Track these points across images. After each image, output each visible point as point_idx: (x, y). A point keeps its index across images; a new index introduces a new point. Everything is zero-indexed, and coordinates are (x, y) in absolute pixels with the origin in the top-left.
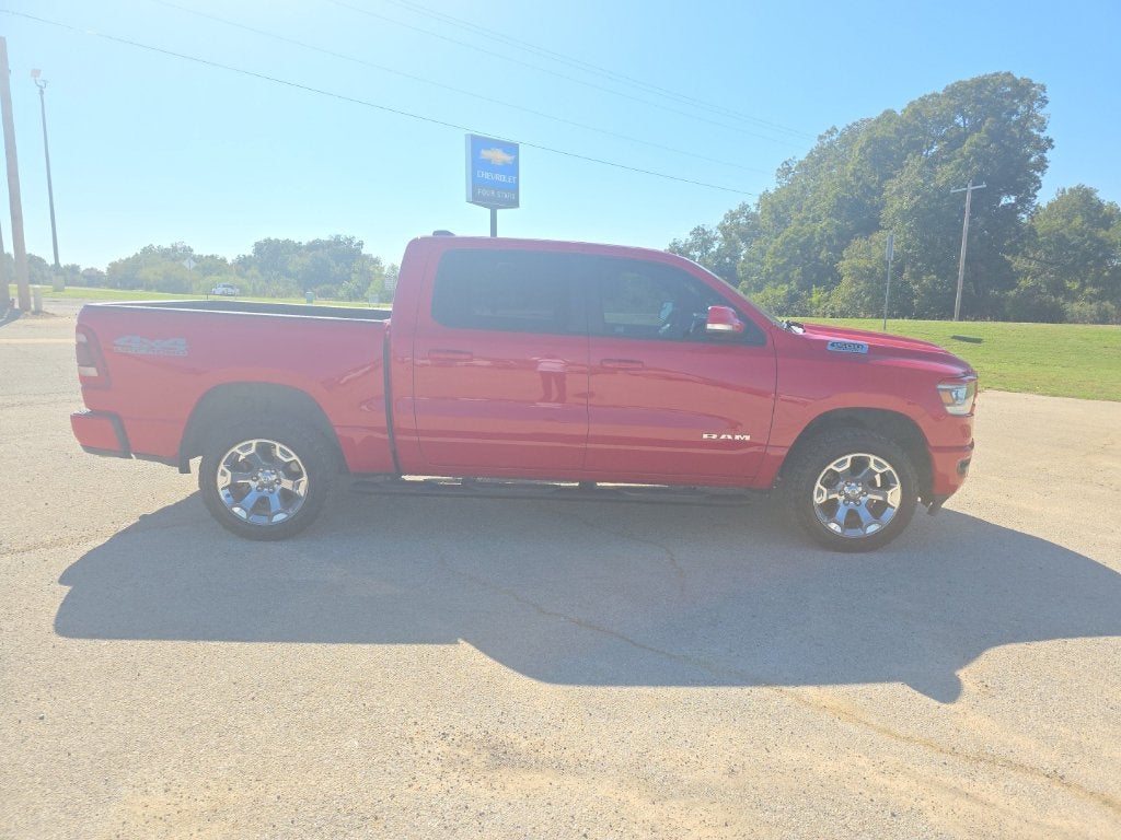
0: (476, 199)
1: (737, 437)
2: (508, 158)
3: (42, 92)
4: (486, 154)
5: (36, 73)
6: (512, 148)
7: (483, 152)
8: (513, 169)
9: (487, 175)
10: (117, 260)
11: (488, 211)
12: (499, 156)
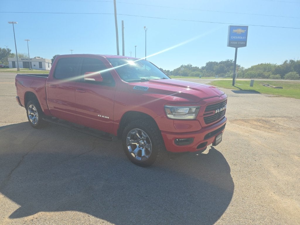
0: (230, 45)
1: (106, 117)
2: (243, 31)
3: (146, 31)
4: (234, 31)
5: (145, 27)
6: (246, 28)
7: (234, 30)
8: (246, 34)
9: (234, 37)
10: (175, 69)
11: (235, 48)
12: (240, 31)
